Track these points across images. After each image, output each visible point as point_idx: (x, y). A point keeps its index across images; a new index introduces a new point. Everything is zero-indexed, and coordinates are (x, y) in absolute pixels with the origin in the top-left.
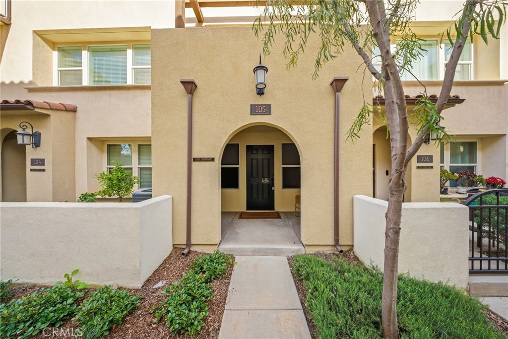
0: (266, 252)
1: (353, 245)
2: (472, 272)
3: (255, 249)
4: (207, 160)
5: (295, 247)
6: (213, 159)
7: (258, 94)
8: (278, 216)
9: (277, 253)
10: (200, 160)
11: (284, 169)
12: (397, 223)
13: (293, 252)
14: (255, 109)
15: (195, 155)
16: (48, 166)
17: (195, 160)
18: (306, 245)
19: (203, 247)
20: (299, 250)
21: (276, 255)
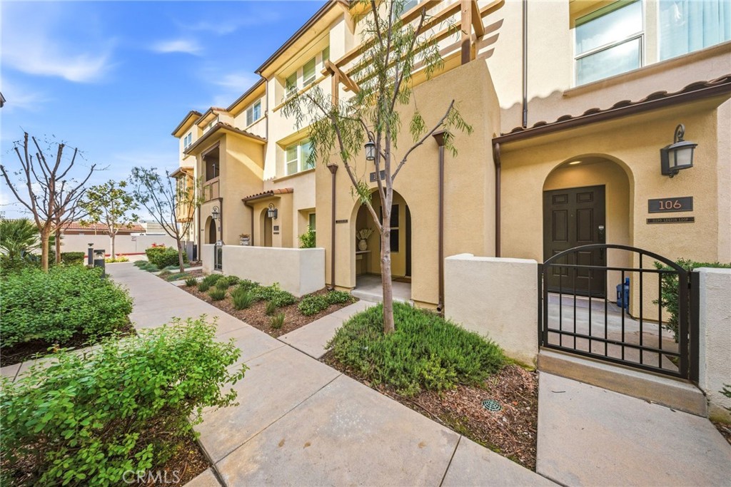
4: (343, 221)
6: (347, 221)
10: (340, 222)
14: (373, 177)
15: (337, 219)
16: (280, 231)
17: (337, 222)
18: (414, 301)
19: (341, 289)
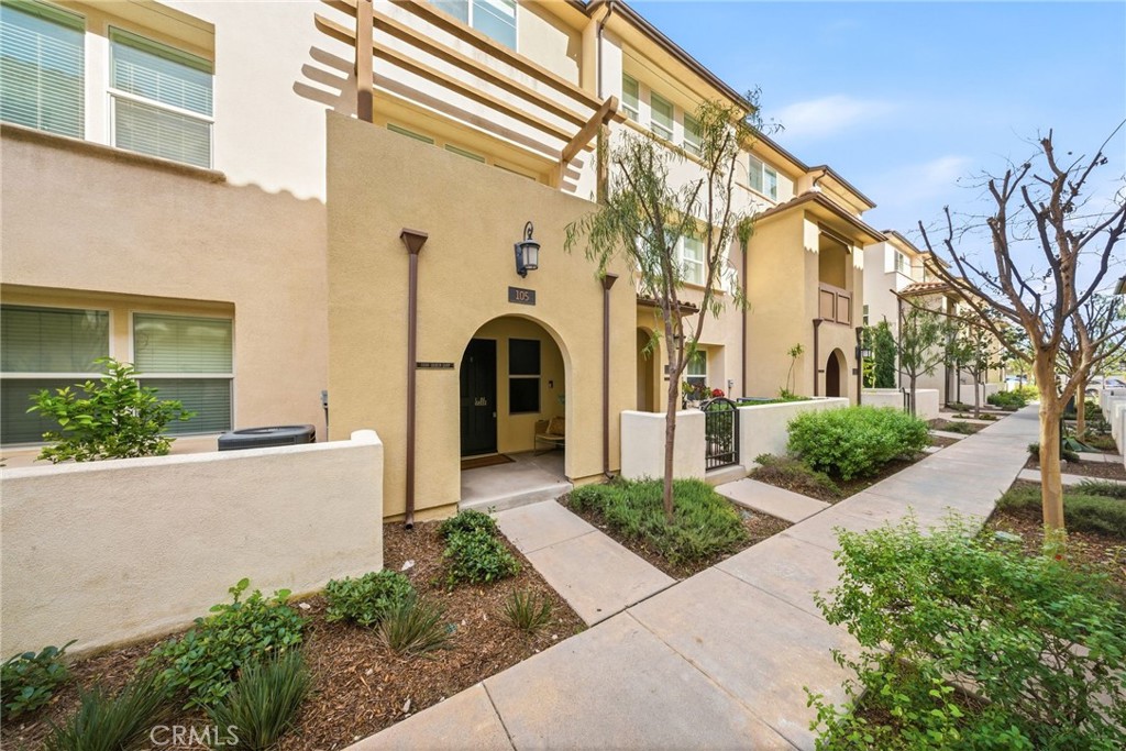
0: (526, 500)
1: (620, 471)
2: (708, 470)
3: (514, 497)
4: (442, 366)
5: (564, 485)
6: (452, 366)
7: (519, 273)
8: (506, 459)
9: (542, 497)
10: (430, 366)
11: (511, 380)
12: (674, 421)
13: (560, 492)
14: (514, 295)
15: (421, 359)
17: (420, 365)
18: (575, 480)
19: (432, 513)
20: (567, 487)
21: (540, 500)
